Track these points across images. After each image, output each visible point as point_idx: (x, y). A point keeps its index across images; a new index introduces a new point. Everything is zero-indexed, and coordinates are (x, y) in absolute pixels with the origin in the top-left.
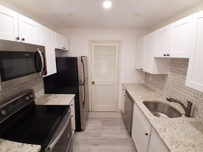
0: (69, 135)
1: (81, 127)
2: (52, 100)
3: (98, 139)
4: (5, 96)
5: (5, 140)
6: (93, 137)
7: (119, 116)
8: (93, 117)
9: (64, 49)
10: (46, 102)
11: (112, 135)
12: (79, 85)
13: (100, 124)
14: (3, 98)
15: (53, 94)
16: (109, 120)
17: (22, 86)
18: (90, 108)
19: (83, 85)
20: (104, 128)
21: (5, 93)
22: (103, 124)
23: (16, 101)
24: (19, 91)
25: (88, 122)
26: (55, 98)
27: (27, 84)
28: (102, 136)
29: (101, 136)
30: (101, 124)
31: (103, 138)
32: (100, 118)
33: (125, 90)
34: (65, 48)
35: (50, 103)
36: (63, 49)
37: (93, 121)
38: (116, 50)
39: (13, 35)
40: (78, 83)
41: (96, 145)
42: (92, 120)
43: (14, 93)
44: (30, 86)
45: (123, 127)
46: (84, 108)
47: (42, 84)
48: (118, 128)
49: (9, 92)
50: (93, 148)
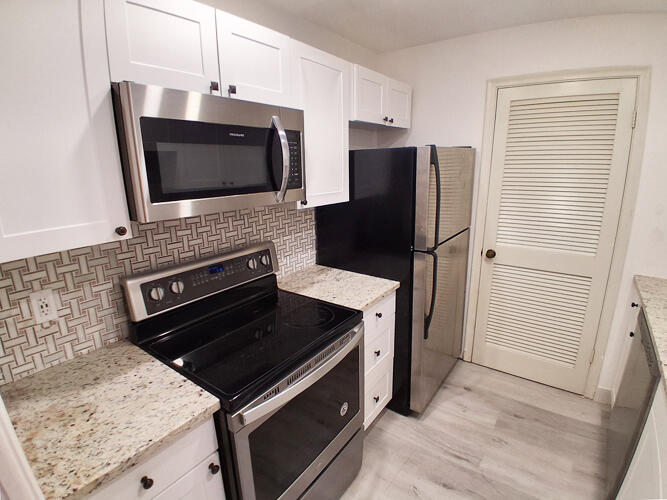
0: (345, 407)
1: (409, 400)
2: (323, 284)
3: (463, 469)
4: (197, 247)
5: (154, 359)
6: (446, 452)
7: (591, 417)
8: (468, 383)
9: (387, 124)
10: (304, 287)
11: (524, 481)
12: (414, 251)
13: (490, 420)
14: (192, 253)
15: (335, 270)
16: (537, 420)
17: (250, 230)
18: (467, 348)
19: (431, 252)
20: (500, 441)
21: (200, 241)
22: (500, 424)
23: (220, 266)
24: (237, 243)
25: (444, 393)
26: (334, 282)
27: (264, 226)
28: (484, 465)
29: (477, 466)
30: (494, 422)
31: (484, 477)
32: (496, 395)
33: (637, 310)
34: (392, 121)
35: (312, 292)
36: (382, 123)
37: (466, 399)
38: (619, 113)
39: (202, 76)
40: (413, 244)
41: (445, 486)
42: (461, 394)
43: (224, 246)
44: (271, 233)
45: (591, 466)
46: (426, 337)
47: (310, 235)
48: (566, 463)
49: (211, 239)
50: (429, 489)
